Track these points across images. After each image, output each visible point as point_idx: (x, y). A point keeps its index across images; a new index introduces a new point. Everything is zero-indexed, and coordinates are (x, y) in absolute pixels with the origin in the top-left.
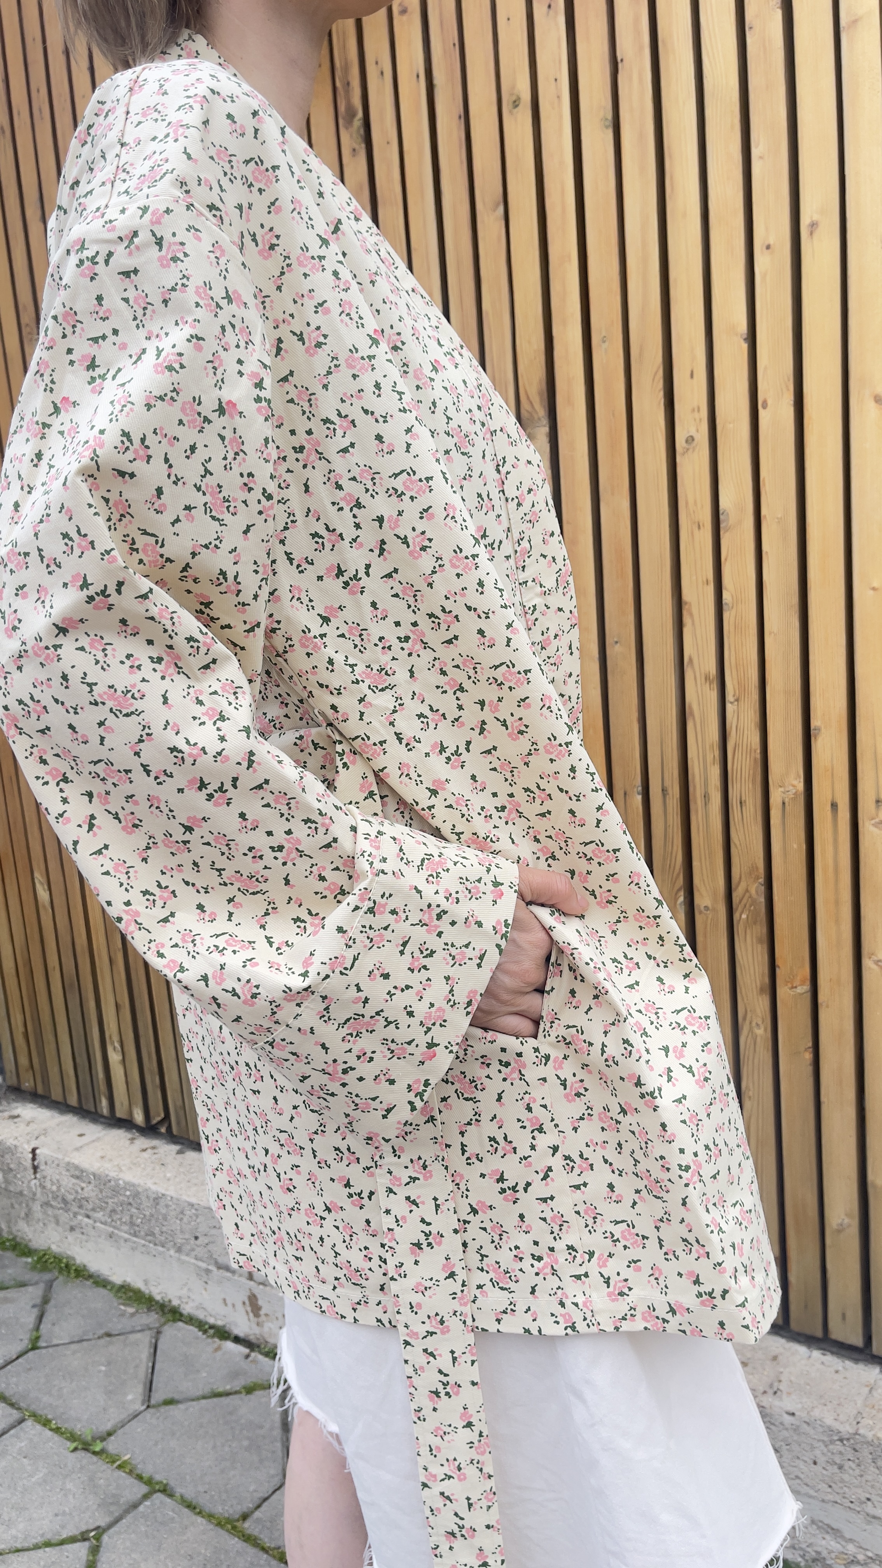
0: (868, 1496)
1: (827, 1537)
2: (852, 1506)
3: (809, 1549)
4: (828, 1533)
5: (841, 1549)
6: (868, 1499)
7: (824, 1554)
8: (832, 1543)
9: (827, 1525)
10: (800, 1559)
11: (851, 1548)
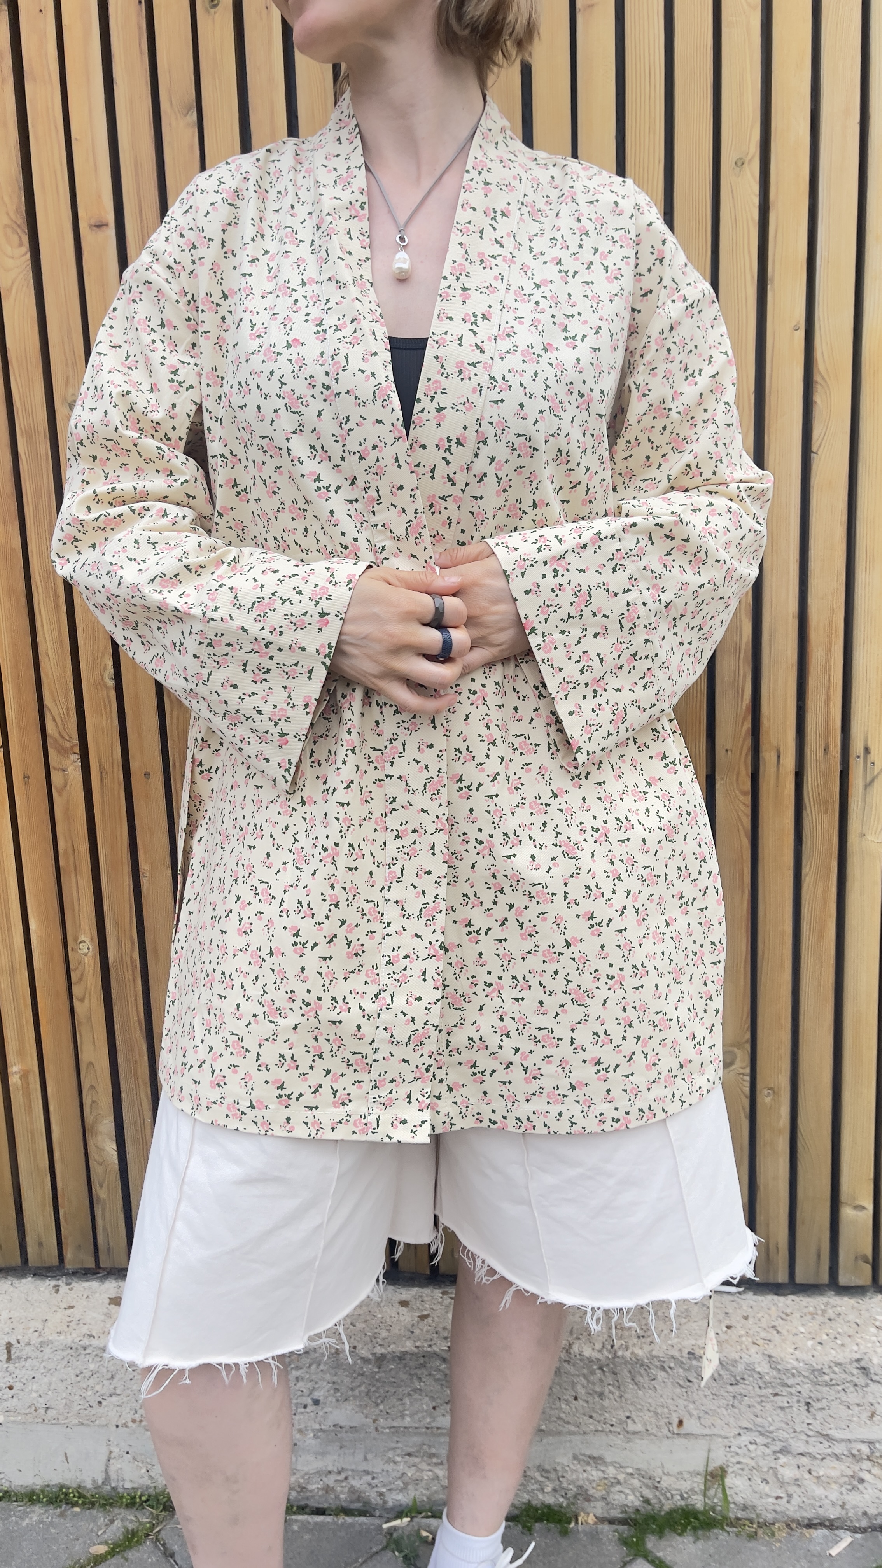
0: (628, 1414)
1: (588, 1468)
2: (612, 1429)
3: (571, 1487)
4: (588, 1464)
5: (601, 1474)
6: (628, 1417)
7: (587, 1485)
8: (594, 1473)
9: (589, 1457)
10: (561, 1500)
11: (611, 1471)
